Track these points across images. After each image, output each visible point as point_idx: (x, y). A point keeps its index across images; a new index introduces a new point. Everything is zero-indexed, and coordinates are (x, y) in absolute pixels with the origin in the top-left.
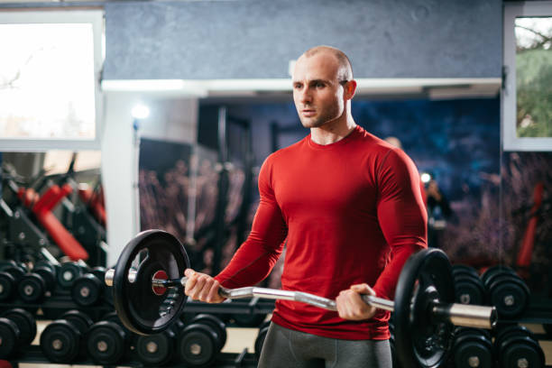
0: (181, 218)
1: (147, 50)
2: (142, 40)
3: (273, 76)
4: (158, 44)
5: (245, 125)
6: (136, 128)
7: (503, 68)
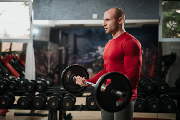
0: (46, 63)
1: (47, 10)
2: (45, 7)
3: (87, 19)
4: (50, 8)
5: (67, 35)
6: (34, 37)
7: (159, 16)
